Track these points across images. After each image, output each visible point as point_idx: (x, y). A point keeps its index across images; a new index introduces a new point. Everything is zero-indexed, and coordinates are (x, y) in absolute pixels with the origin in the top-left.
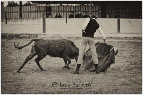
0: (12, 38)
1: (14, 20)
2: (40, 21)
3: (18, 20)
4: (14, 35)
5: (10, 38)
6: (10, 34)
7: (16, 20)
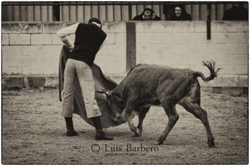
0: (17, 89)
1: (27, 29)
2: (115, 33)
3: (39, 27)
4: (26, 80)
5: (10, 89)
6: (12, 74)
7: (35, 30)
